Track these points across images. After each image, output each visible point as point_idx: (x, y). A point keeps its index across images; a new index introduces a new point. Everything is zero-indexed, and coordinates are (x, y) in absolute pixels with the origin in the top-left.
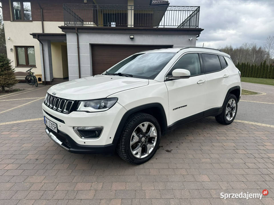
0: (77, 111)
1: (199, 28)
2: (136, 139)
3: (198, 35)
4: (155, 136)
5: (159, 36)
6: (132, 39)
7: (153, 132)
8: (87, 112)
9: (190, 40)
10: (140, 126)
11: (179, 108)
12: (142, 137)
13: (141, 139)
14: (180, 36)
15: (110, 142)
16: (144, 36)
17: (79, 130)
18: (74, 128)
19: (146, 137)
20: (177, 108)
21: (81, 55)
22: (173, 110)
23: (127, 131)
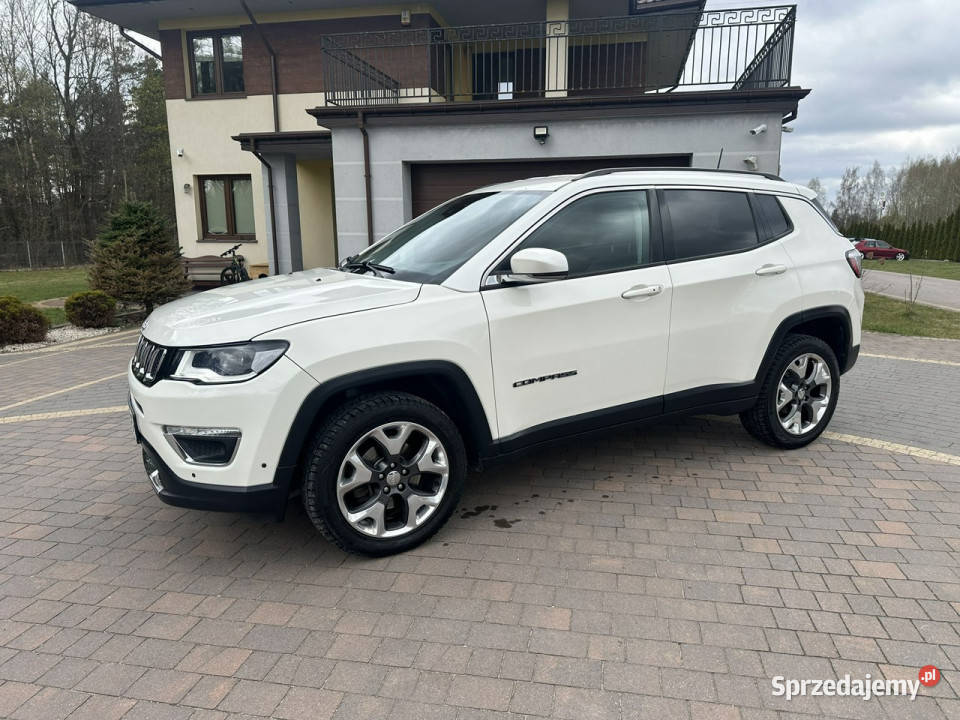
0: (172, 379)
1: (792, 85)
2: (363, 475)
3: (790, 114)
4: (443, 470)
5: (639, 125)
6: (542, 138)
7: (434, 456)
8: (197, 382)
9: (753, 132)
10: (378, 432)
11: (542, 379)
12: (390, 469)
13: (385, 476)
14: (716, 121)
15: (267, 477)
16: (583, 126)
17: (179, 438)
18: (165, 428)
19: (404, 471)
20: (531, 381)
21: (376, 199)
22: (515, 385)
23: (325, 446)
